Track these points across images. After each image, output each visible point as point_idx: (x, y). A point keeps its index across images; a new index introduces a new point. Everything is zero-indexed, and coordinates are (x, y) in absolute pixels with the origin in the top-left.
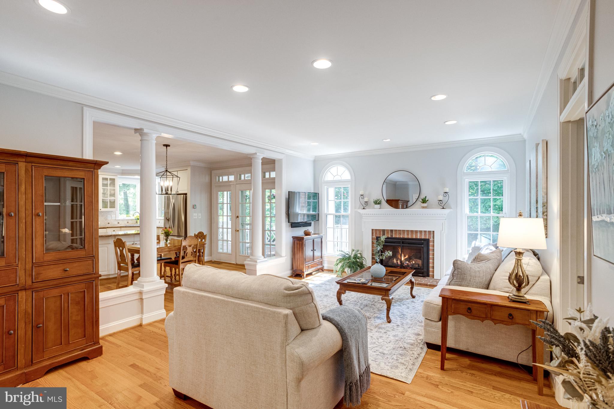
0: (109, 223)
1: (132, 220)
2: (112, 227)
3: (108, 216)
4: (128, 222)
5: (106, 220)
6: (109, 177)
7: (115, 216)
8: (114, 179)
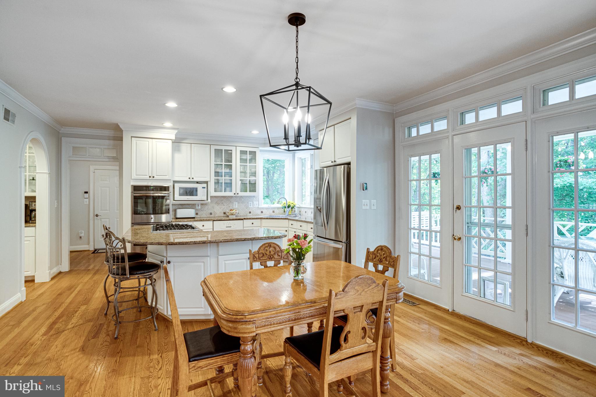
0: (250, 213)
1: (278, 208)
2: (250, 219)
3: (250, 203)
4: (273, 212)
5: (247, 208)
6: (248, 149)
7: (257, 202)
8: (255, 152)
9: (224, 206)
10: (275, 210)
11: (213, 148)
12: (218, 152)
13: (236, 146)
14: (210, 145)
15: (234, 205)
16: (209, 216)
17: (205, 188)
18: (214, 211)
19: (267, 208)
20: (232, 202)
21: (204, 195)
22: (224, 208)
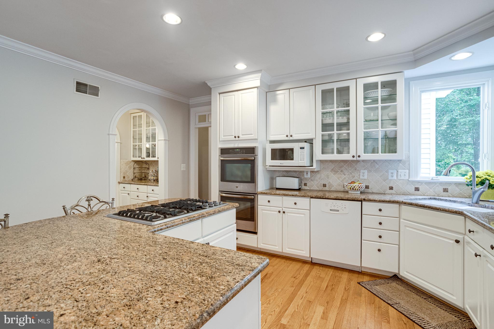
0: (391, 188)
1: (458, 184)
3: (390, 171)
4: (445, 190)
5: (385, 181)
6: (380, 80)
7: (408, 171)
8: (394, 82)
9: (345, 175)
10: (450, 188)
11: (320, 89)
13: (357, 79)
14: (316, 85)
15: (361, 174)
16: (322, 189)
17: (303, 148)
18: (330, 182)
19: (430, 183)
20: (358, 169)
21: (303, 158)
22: (345, 178)
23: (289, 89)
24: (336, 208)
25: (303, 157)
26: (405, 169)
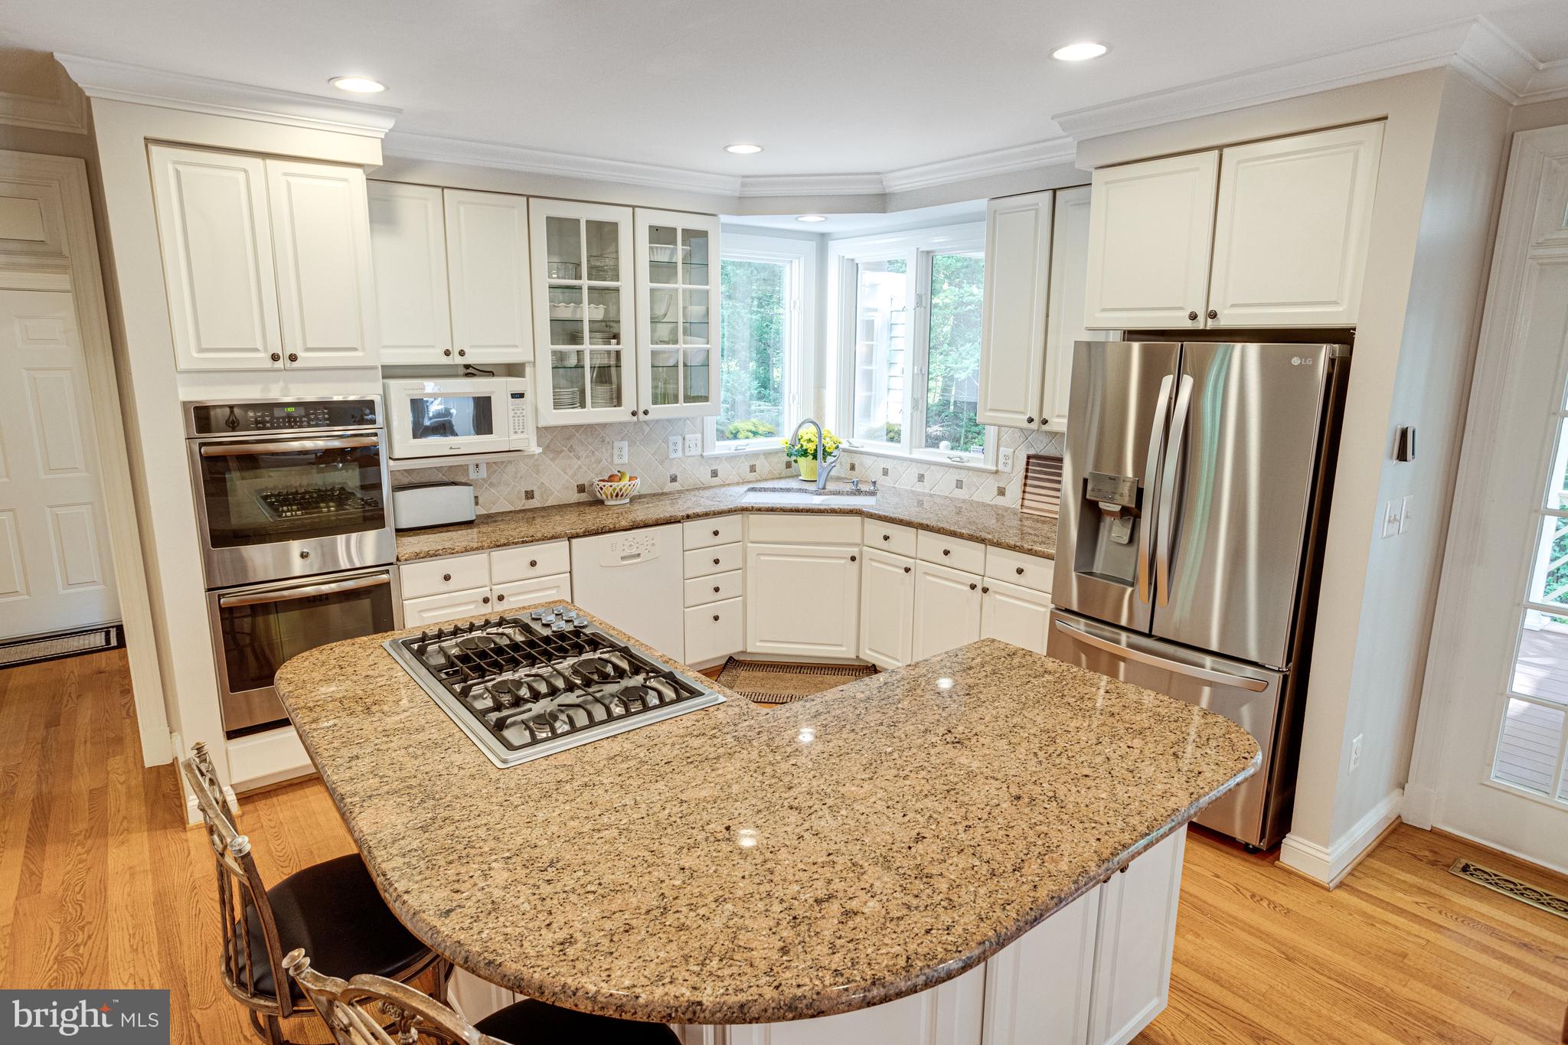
0: (674, 479)
1: (768, 454)
2: (706, 515)
3: (672, 439)
4: (753, 469)
5: (662, 462)
6: (680, 222)
8: (704, 234)
9: (579, 458)
10: (758, 463)
11: (543, 210)
12: (561, 230)
13: (634, 207)
14: (528, 197)
15: (616, 452)
16: (523, 506)
17: (521, 396)
18: (542, 483)
19: (732, 457)
20: (607, 439)
21: (521, 427)
22: (580, 467)
23: (443, 188)
24: (634, 551)
25: (521, 424)
26: (695, 432)
